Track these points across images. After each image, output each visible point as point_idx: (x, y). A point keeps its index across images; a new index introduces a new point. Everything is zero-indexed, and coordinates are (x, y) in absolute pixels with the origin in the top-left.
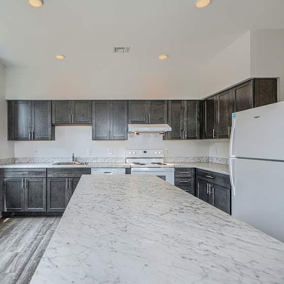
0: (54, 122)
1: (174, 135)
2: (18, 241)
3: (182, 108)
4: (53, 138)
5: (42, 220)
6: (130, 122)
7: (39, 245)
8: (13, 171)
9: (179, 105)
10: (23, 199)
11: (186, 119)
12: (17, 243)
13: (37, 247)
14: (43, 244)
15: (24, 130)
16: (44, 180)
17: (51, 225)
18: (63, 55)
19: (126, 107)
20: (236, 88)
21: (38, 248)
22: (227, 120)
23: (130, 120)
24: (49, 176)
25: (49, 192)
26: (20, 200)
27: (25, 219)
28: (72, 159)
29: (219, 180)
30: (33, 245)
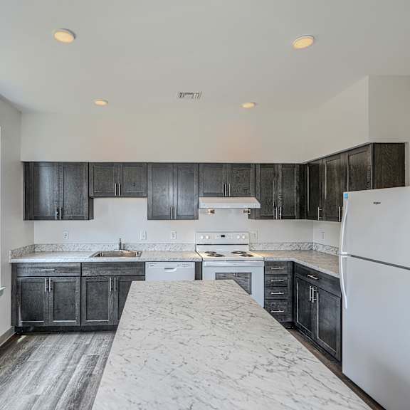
0: (91, 195)
1: (264, 213)
2: (38, 375)
3: (274, 174)
4: (90, 216)
5: (74, 338)
6: (201, 194)
7: (68, 381)
8: (31, 268)
9: (271, 170)
10: (46, 307)
11: (280, 191)
12: (38, 378)
13: (66, 385)
14: (75, 379)
15: (49, 205)
16: (78, 280)
17: (87, 346)
18: (105, 101)
19: (196, 172)
20: (350, 153)
21: (68, 386)
22: (337, 196)
23: (201, 191)
24: (84, 274)
25: (84, 298)
26: (42, 309)
27: (50, 336)
28: (118, 246)
29: (325, 282)
30: (61, 382)
